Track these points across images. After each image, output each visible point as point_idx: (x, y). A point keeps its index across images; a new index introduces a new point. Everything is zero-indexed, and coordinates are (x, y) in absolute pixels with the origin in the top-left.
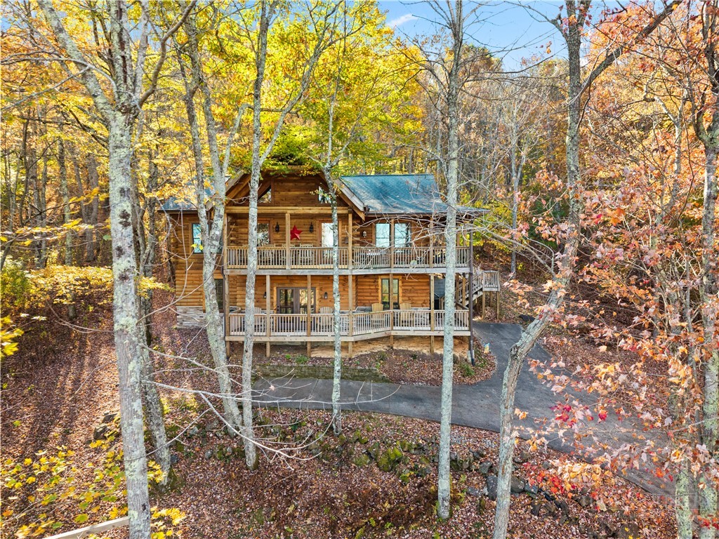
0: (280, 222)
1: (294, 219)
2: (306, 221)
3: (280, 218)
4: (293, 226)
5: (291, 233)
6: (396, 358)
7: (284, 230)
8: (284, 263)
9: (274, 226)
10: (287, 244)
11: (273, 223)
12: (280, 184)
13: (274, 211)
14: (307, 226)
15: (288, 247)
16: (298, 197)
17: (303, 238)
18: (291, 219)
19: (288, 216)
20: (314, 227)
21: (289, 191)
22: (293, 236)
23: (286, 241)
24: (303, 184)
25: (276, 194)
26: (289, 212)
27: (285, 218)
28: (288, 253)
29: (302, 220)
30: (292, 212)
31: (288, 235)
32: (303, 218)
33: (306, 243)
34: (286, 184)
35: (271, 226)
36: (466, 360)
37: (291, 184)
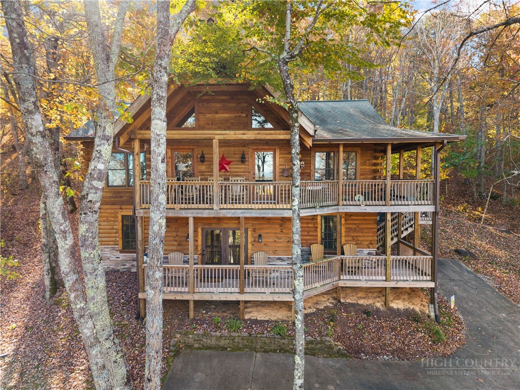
0: (206, 150)
1: (223, 146)
2: (237, 149)
3: (206, 146)
4: (221, 156)
5: (220, 164)
6: (347, 317)
7: (211, 161)
8: (211, 201)
9: (199, 156)
10: (214, 178)
11: (198, 152)
12: (206, 104)
13: (198, 137)
14: (237, 156)
15: (216, 181)
16: (227, 120)
17: (233, 170)
18: (220, 147)
19: (215, 143)
20: (246, 156)
21: (216, 113)
22: (222, 168)
23: (214, 174)
24: (233, 105)
25: (201, 116)
26: (217, 137)
27: (212, 146)
28: (215, 189)
29: (232, 149)
30: (221, 137)
31: (216, 167)
32: (234, 146)
33: (237, 176)
34: (213, 105)
35: (195, 155)
36: (429, 317)
37: (218, 105)
